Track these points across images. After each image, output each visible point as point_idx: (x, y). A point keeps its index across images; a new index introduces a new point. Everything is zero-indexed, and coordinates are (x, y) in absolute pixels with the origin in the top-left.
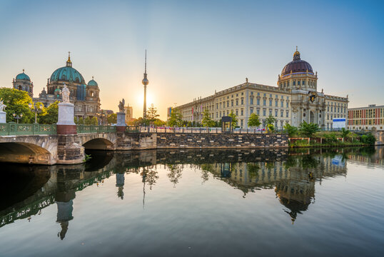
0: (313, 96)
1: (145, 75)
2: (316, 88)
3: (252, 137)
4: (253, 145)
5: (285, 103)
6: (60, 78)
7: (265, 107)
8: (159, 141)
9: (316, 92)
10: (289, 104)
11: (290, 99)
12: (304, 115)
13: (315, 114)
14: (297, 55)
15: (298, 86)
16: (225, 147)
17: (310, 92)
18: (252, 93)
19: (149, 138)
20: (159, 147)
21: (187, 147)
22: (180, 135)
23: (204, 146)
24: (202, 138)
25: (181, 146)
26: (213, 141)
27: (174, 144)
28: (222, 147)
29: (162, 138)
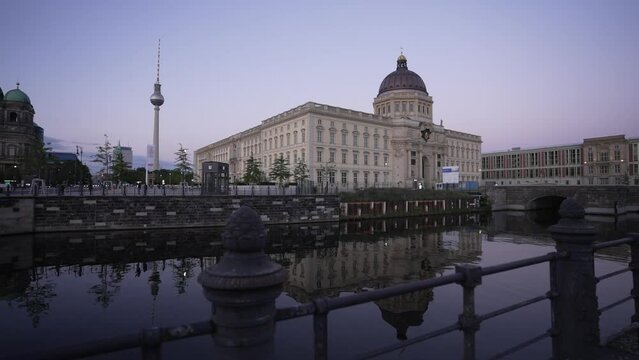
0: (427, 131)
1: (158, 87)
2: (431, 119)
3: (263, 202)
4: (265, 218)
5: (381, 142)
7: (344, 147)
8: (39, 215)
9: (431, 124)
10: (389, 143)
11: (390, 134)
12: (413, 162)
13: (431, 161)
14: (402, 62)
15: (404, 114)
16: (201, 224)
17: (421, 123)
18: (320, 121)
19: (10, 209)
20: (39, 229)
21: (113, 226)
22: (94, 202)
23: (153, 223)
24: (148, 208)
25: (98, 224)
26: (174, 213)
27: (80, 221)
28: (196, 224)
29: (48, 209)
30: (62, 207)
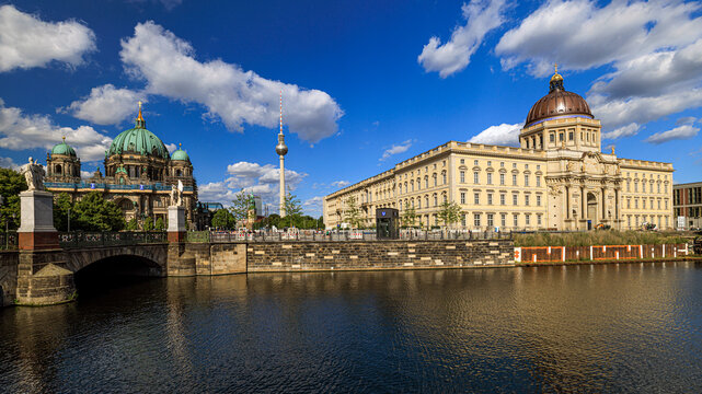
2: (598, 146)
3: (437, 246)
4: (439, 262)
5: (533, 178)
6: (125, 149)
8: (250, 257)
9: (598, 154)
10: (543, 180)
11: (543, 170)
15: (560, 144)
16: (380, 267)
18: (463, 161)
19: (231, 253)
20: (250, 269)
21: (306, 268)
22: (290, 246)
23: (338, 266)
24: (334, 252)
25: (294, 266)
26: (356, 257)
27: (280, 264)
28: (376, 267)
29: (257, 253)
30: (266, 251)
